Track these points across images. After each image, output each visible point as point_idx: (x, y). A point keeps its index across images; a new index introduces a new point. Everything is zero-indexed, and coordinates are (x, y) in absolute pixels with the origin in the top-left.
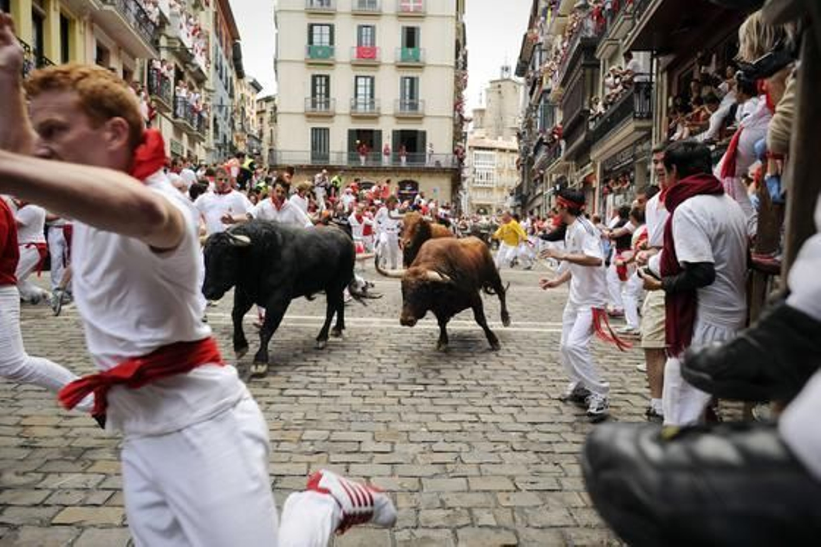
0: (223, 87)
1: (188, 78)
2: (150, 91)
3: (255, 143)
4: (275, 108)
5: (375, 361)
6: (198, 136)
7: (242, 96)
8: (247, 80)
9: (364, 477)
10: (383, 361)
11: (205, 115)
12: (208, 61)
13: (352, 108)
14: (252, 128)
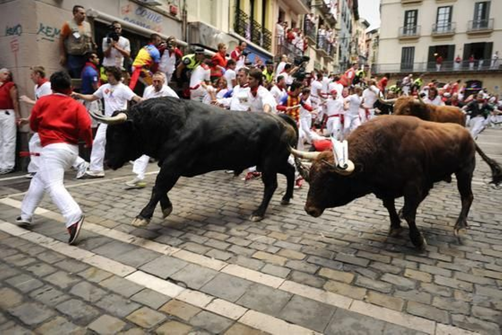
0: (346, 27)
1: (326, 23)
2: (305, 33)
3: (363, 61)
4: (378, 37)
5: (442, 202)
6: (329, 58)
7: (357, 31)
8: (361, 21)
9: (430, 274)
10: (447, 202)
11: (334, 45)
12: (338, 12)
13: (434, 31)
14: (362, 51)
